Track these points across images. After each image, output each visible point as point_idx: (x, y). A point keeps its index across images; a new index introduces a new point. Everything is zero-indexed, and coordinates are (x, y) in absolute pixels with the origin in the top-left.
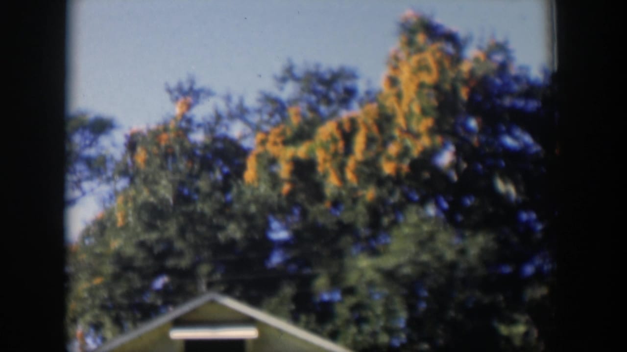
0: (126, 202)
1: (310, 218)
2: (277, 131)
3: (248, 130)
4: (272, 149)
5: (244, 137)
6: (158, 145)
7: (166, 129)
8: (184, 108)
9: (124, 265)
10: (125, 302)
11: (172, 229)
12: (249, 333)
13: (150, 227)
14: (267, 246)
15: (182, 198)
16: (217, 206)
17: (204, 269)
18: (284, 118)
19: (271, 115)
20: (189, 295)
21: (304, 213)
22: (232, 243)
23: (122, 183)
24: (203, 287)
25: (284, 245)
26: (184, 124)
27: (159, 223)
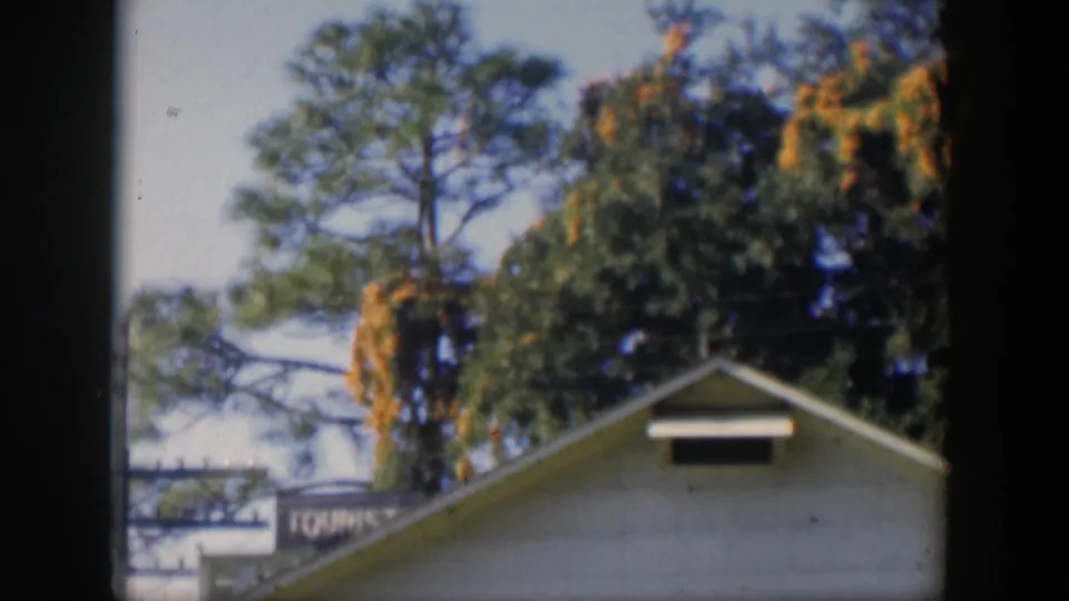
0: (581, 202)
1: (886, 231)
2: (831, 82)
3: (785, 83)
4: (824, 114)
5: (777, 92)
6: (633, 105)
7: (648, 79)
8: (678, 42)
9: (574, 309)
10: (572, 375)
11: (657, 249)
12: (779, 427)
13: (621, 245)
14: (818, 278)
15: (675, 196)
16: (733, 210)
17: (707, 318)
18: (843, 63)
19: (822, 55)
20: (678, 364)
21: (876, 222)
22: (756, 271)
23: (574, 170)
24: (703, 350)
25: (840, 277)
26: (677, 70)
27: (636, 239)
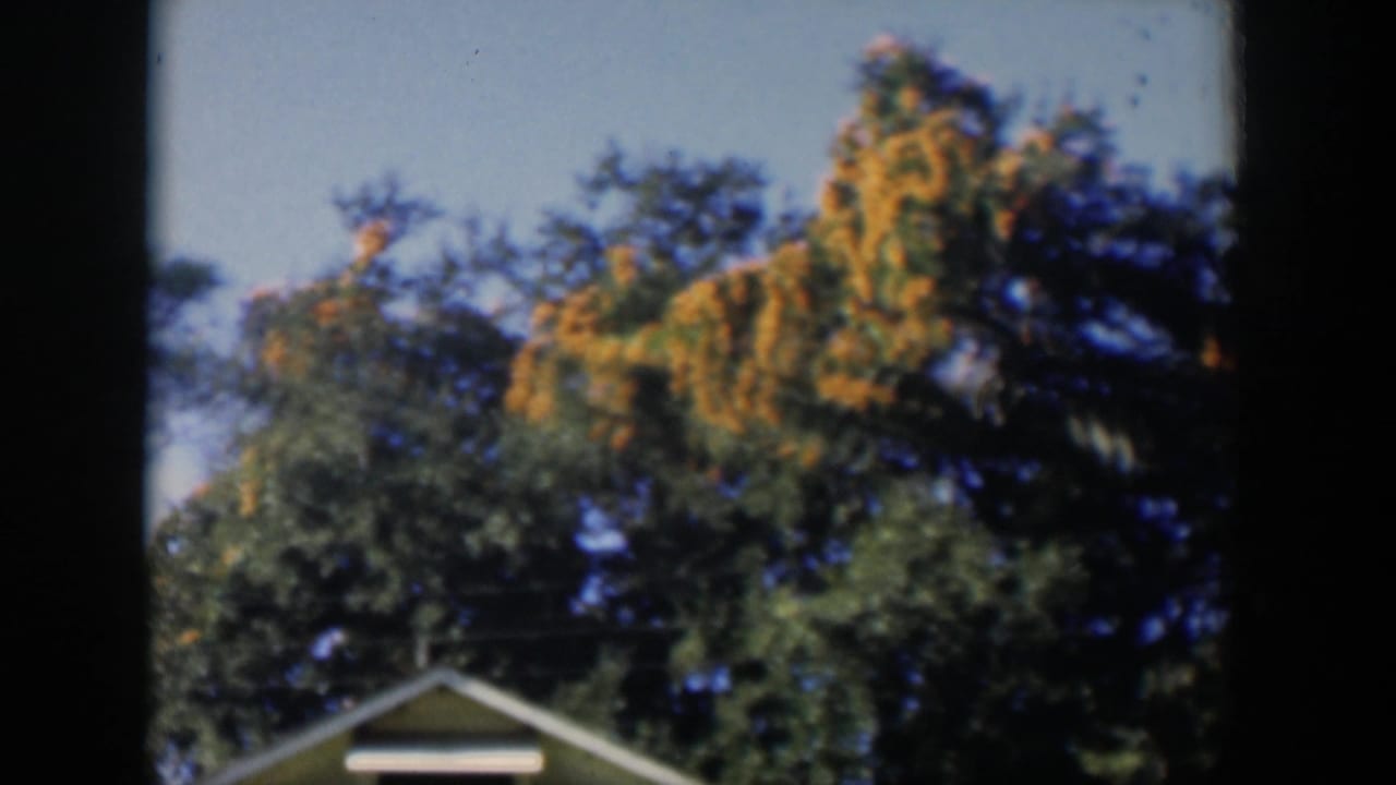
0: (262, 461)
1: (673, 504)
2: (580, 299)
3: (517, 298)
4: (570, 343)
5: (506, 311)
6: (312, 325)
7: (332, 292)
8: (375, 242)
9: (249, 602)
10: (246, 686)
11: (362, 525)
12: (524, 761)
13: (314, 518)
14: (576, 565)
15: (382, 452)
16: (465, 474)
17: (427, 615)
18: (599, 273)
19: (569, 265)
20: (392, 675)
21: (660, 495)
22: (496, 556)
24: (421, 658)
25: (610, 564)
26: (372, 280)
27: (333, 509)
